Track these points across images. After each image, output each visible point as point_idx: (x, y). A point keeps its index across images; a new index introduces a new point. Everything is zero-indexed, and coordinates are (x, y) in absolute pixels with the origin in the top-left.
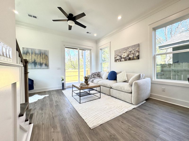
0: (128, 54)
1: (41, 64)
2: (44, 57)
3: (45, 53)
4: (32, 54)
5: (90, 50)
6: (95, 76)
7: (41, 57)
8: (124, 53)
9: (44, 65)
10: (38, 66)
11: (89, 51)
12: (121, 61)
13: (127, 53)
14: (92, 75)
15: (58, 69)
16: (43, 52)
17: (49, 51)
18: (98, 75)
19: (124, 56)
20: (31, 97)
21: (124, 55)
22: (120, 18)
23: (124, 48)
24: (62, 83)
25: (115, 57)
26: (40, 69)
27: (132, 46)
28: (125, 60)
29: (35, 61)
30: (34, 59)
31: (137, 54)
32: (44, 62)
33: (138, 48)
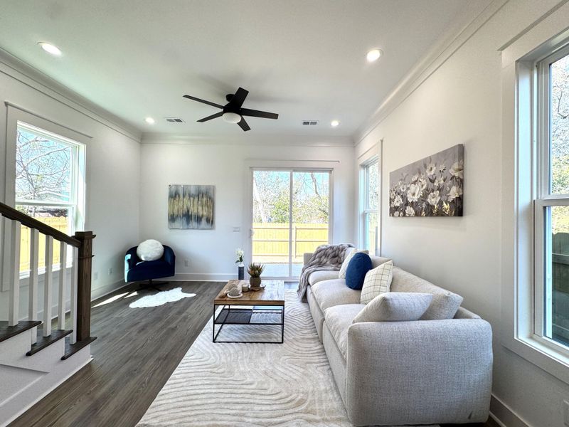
0: (424, 187)
1: (199, 219)
2: (204, 203)
3: (207, 193)
4: (184, 196)
5: (330, 171)
6: (324, 260)
7: (199, 202)
8: (415, 183)
9: (204, 221)
10: (193, 224)
11: (327, 175)
12: (404, 215)
13: (422, 186)
14: (316, 254)
15: (235, 231)
16: (203, 189)
17: (217, 187)
18: (334, 257)
19: (414, 194)
20: (171, 291)
21: (413, 192)
22: (373, 55)
23: (414, 164)
24: (239, 268)
25: (390, 199)
26: (197, 229)
27: (438, 153)
28: (417, 214)
29: (188, 211)
30: (187, 208)
31: (454, 193)
32: (205, 213)
33: (456, 166)
